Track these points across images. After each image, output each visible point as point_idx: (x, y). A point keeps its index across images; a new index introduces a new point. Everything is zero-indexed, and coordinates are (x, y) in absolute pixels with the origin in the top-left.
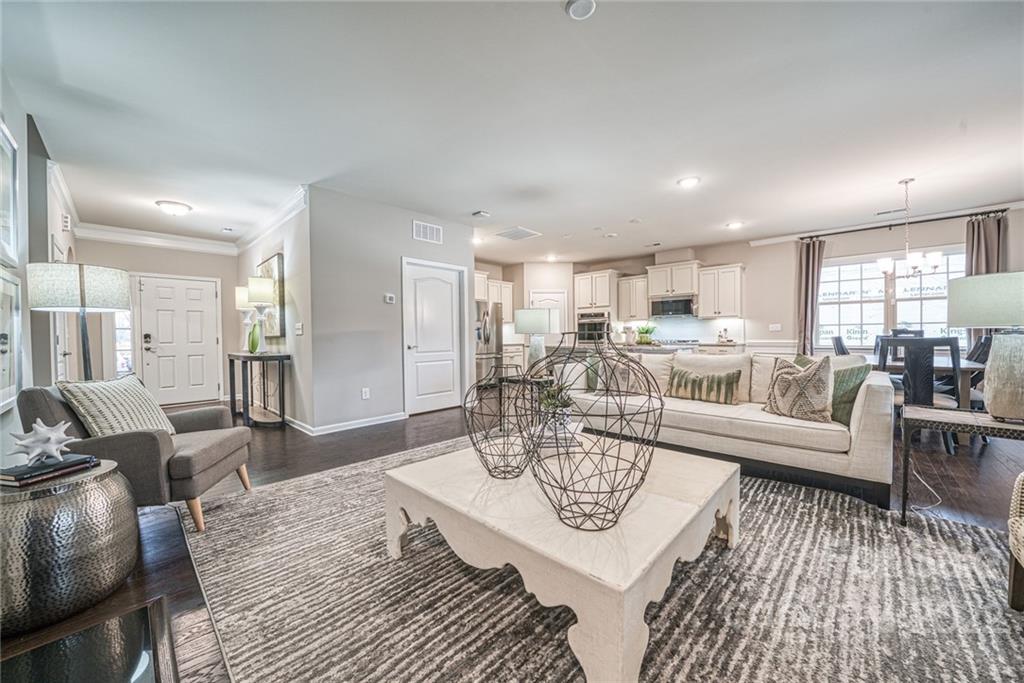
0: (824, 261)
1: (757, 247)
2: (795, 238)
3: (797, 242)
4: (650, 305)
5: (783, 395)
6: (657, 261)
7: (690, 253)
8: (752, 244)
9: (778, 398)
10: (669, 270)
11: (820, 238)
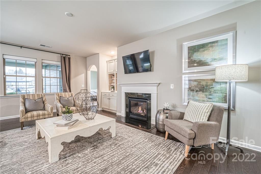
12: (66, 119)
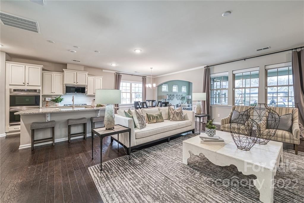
0: (121, 80)
1: (104, 72)
2: (114, 72)
3: (115, 74)
4: (65, 87)
5: (178, 116)
6: (68, 67)
7: (83, 68)
8: (103, 71)
9: (176, 117)
10: (75, 73)
11: (120, 74)
12: (211, 134)
